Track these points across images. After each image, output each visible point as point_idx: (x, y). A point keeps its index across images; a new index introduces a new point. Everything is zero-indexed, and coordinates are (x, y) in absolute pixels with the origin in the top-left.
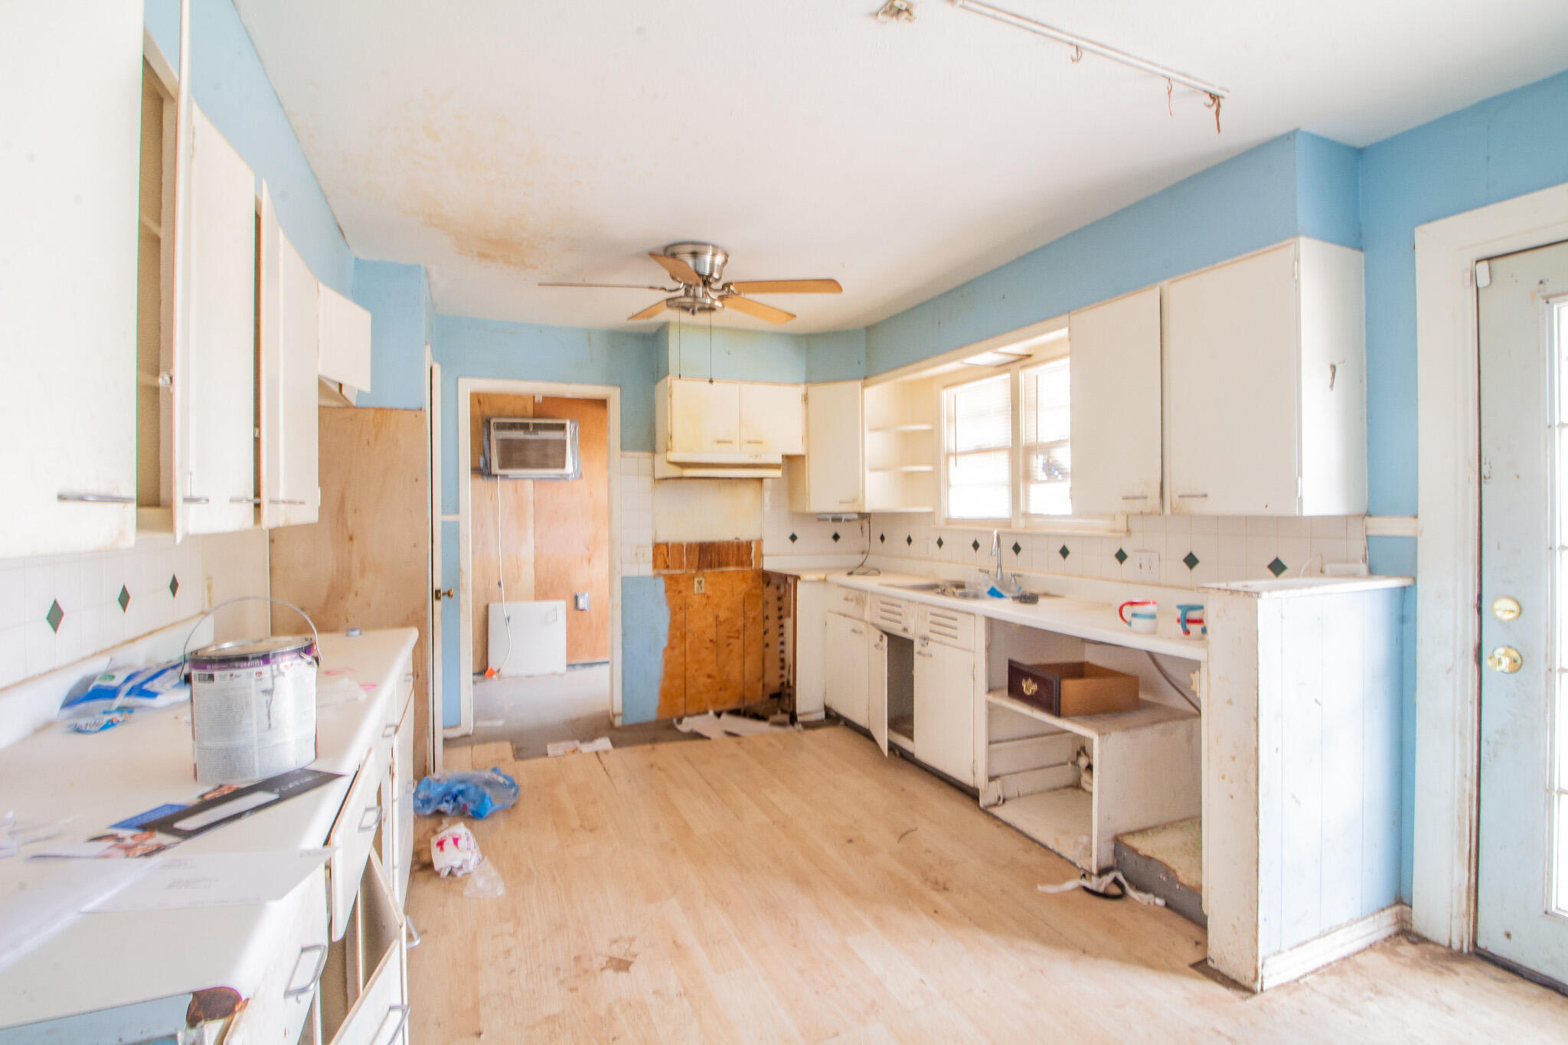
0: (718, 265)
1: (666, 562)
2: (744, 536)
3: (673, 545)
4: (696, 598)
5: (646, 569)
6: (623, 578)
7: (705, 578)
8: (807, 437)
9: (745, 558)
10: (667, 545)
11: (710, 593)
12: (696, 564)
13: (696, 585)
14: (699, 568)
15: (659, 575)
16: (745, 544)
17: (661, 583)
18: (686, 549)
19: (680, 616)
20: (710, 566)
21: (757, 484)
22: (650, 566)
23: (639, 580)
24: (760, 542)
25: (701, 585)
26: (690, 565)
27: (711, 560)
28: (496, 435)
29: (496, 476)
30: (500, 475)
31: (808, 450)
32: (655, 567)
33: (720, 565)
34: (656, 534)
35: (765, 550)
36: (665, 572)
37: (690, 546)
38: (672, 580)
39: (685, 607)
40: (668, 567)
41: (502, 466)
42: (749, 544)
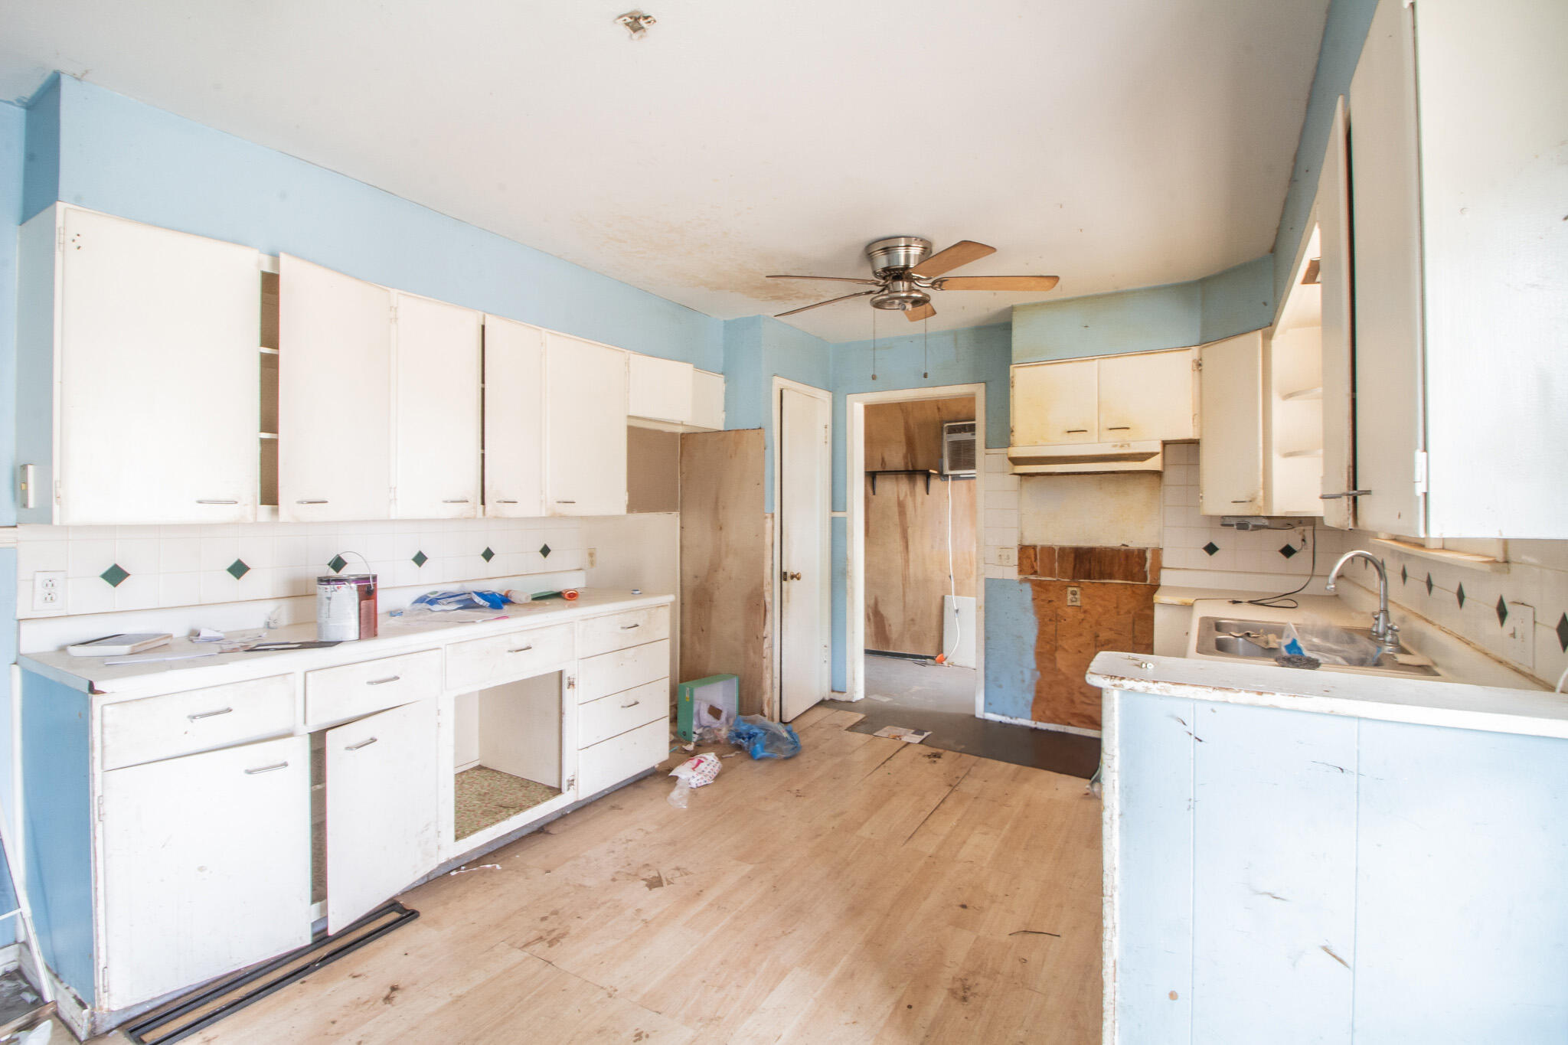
0: (915, 255)
1: (1033, 567)
2: (1135, 544)
3: (1043, 548)
4: (1069, 611)
5: (1012, 573)
6: (987, 580)
7: (1082, 589)
8: (1201, 413)
9: (1136, 570)
10: (1034, 547)
11: (1087, 607)
12: (1070, 571)
13: (1070, 597)
14: (1074, 578)
15: (1026, 580)
16: (1136, 553)
17: (1028, 590)
18: (1059, 553)
19: (1051, 628)
20: (1088, 576)
21: (1155, 478)
22: (1016, 569)
23: (1003, 583)
24: (1157, 552)
25: (1074, 597)
26: (1063, 573)
27: (1090, 569)
28: (947, 438)
29: (947, 476)
30: (951, 475)
31: (1201, 435)
32: (1021, 572)
33: (1102, 576)
34: (1022, 534)
35: (1166, 561)
36: (1033, 577)
37: (1063, 550)
38: (1039, 586)
39: (1056, 618)
40: (1035, 573)
41: (952, 468)
42: (1142, 553)
